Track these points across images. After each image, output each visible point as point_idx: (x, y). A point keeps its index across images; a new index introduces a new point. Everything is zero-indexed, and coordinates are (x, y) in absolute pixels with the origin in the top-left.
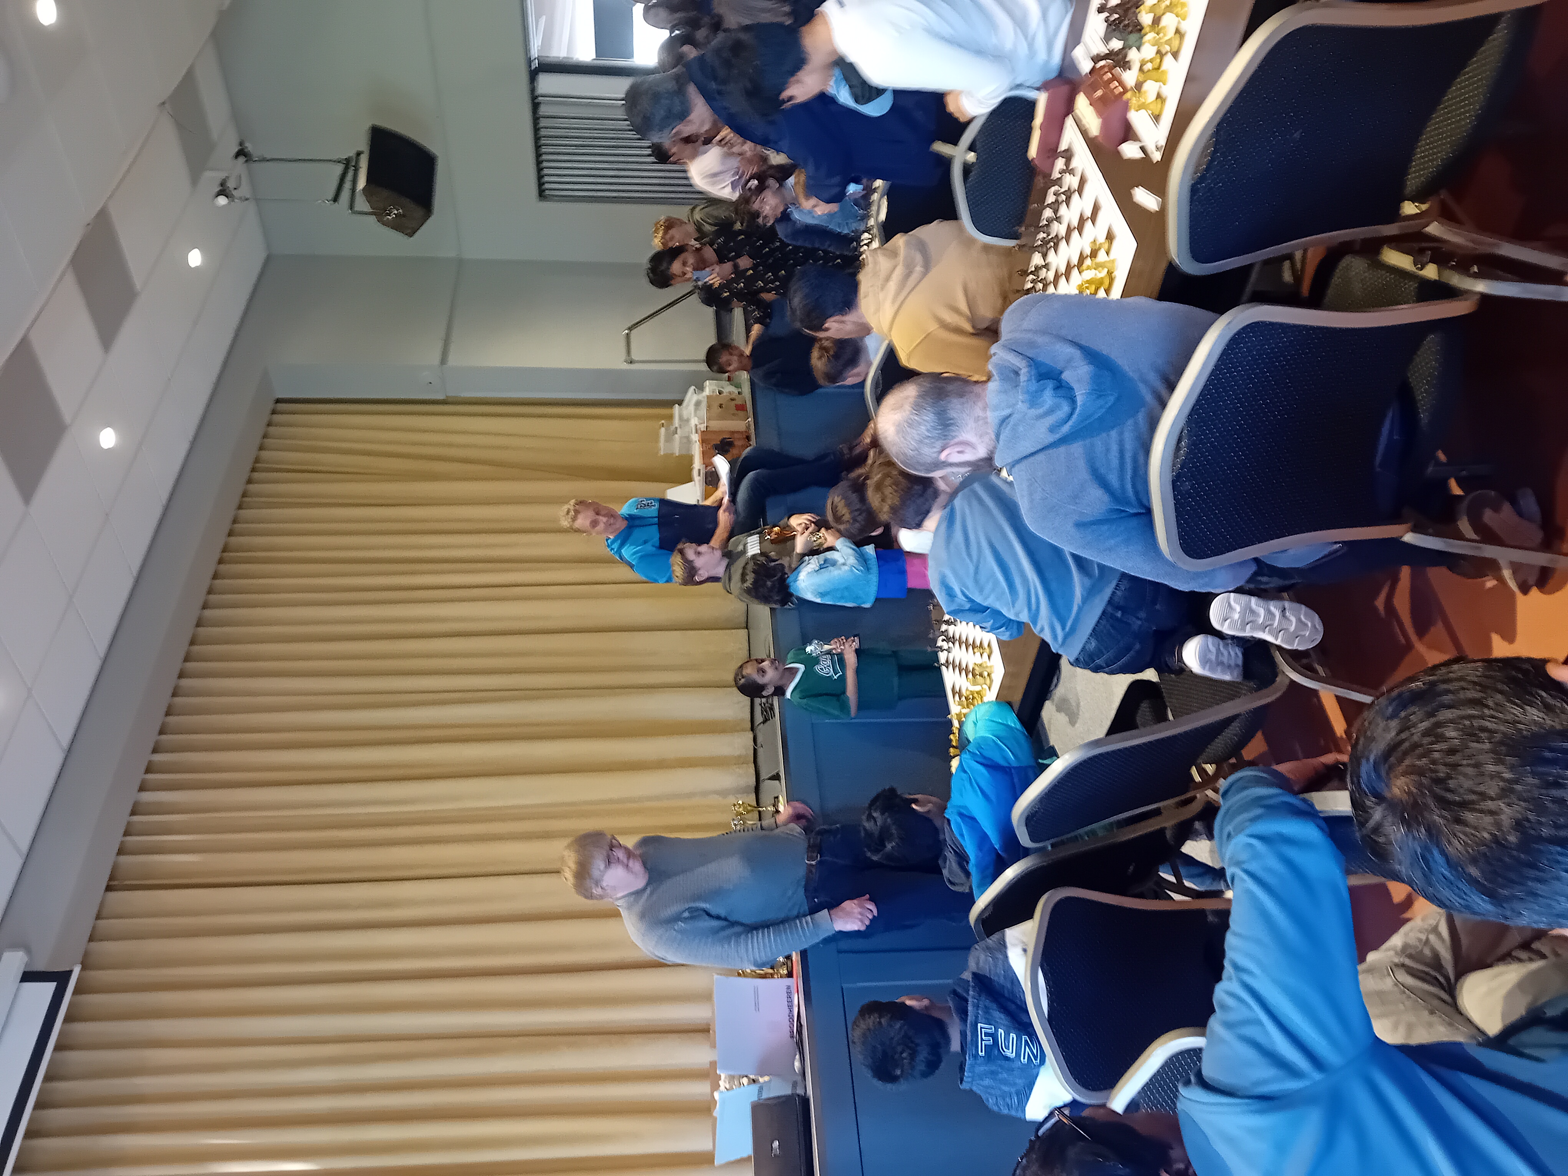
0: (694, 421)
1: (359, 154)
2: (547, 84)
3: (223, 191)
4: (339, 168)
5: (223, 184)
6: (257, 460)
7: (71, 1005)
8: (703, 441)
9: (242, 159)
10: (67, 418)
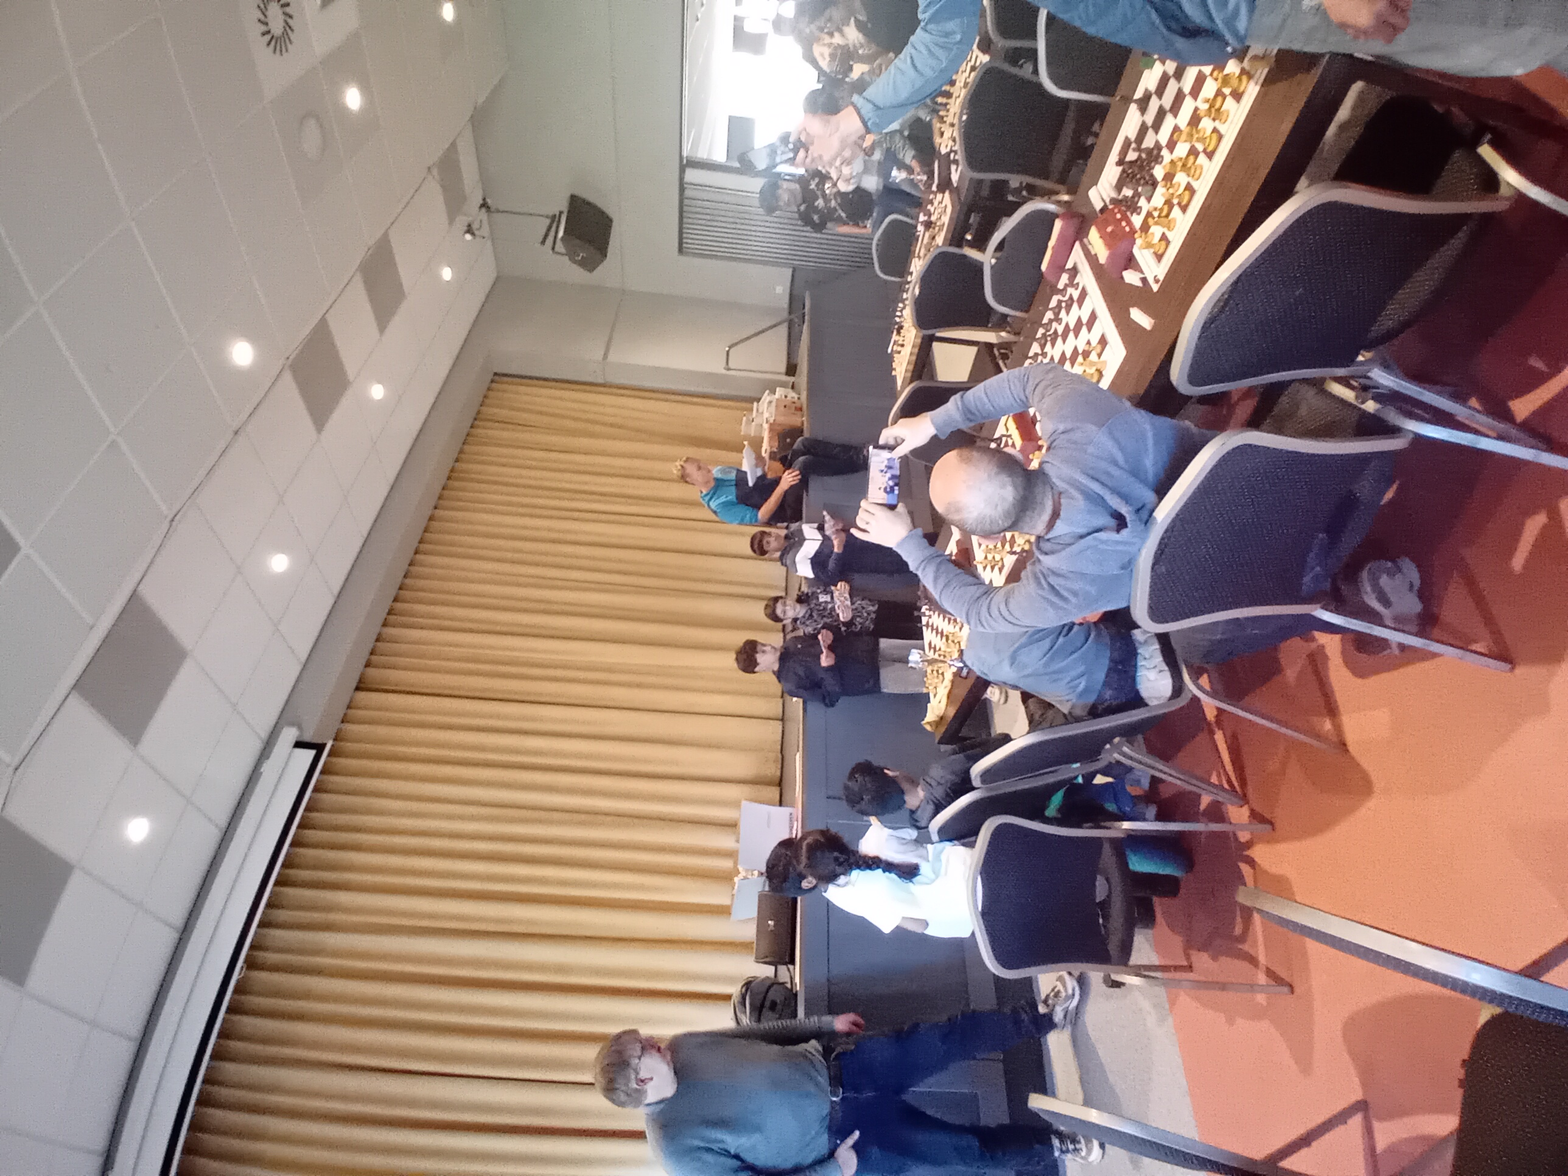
0: (766, 415)
1: (561, 213)
2: (691, 175)
3: (469, 230)
4: (548, 221)
5: (469, 226)
6: (479, 413)
7: (325, 763)
8: (771, 430)
9: (484, 210)
10: (351, 377)
